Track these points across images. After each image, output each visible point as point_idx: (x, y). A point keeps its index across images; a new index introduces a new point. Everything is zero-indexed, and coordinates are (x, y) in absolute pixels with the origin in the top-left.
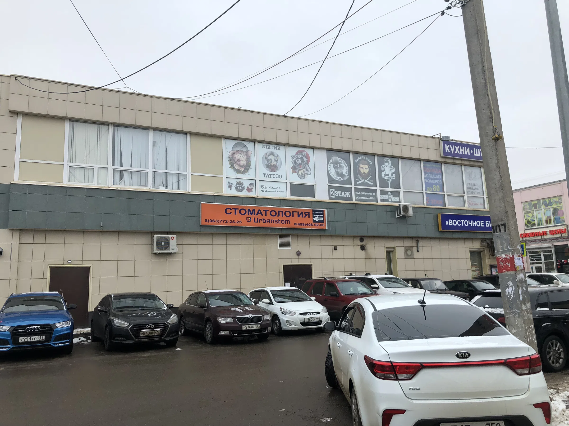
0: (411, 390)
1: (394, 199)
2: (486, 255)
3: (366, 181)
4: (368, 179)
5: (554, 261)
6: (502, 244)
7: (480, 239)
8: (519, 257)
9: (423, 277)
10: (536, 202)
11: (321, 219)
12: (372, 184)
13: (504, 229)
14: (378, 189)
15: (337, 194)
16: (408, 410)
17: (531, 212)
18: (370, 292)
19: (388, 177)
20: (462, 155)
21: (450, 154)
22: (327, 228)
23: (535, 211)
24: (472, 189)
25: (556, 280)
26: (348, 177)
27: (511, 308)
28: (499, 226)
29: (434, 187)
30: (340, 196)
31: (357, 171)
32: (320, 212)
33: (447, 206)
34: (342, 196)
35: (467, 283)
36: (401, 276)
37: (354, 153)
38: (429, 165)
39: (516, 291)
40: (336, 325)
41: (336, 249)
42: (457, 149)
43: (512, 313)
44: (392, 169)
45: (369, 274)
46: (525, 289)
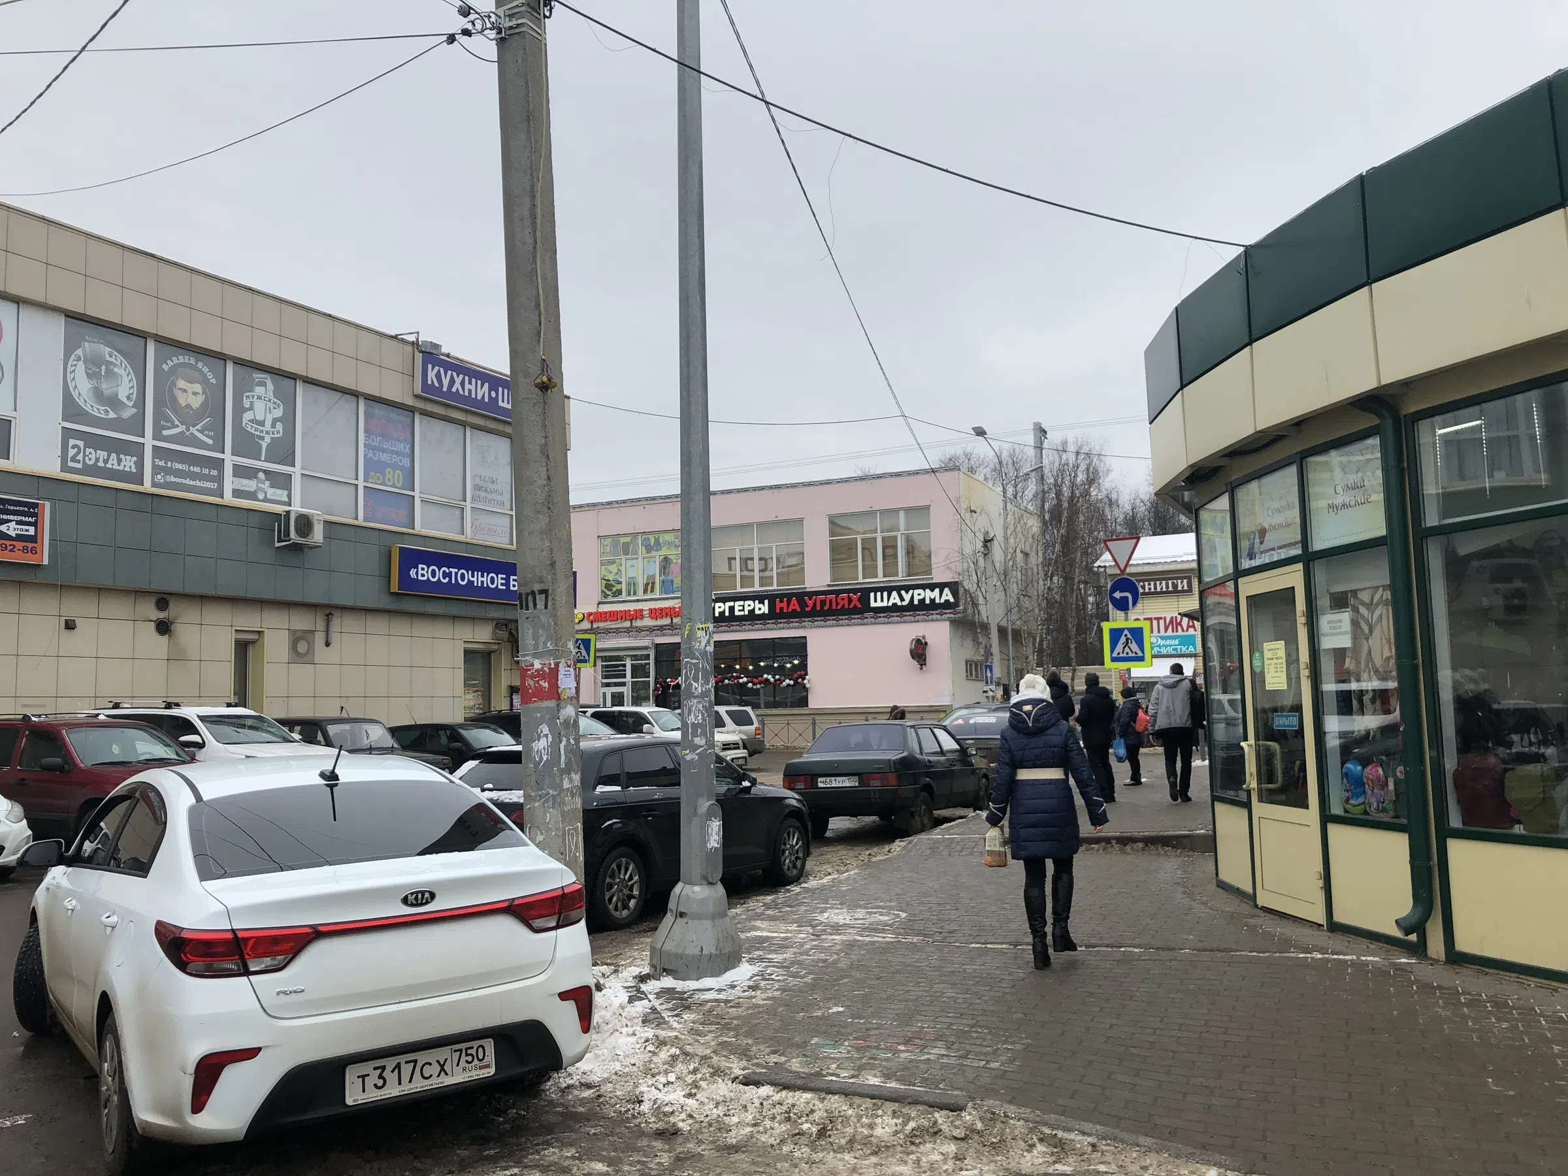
0: (281, 995)
1: (272, 493)
2: (505, 660)
3: (193, 430)
4: (199, 427)
5: (652, 679)
6: (536, 637)
7: (492, 619)
8: (568, 669)
9: (336, 714)
10: (627, 539)
11: (27, 530)
12: (210, 442)
13: (544, 603)
14: (229, 459)
15: (93, 457)
16: (267, 1047)
17: (615, 562)
18: (176, 757)
19: (262, 428)
20: (468, 400)
21: (438, 391)
22: (46, 562)
23: (623, 560)
24: (486, 490)
25: (649, 722)
26: (134, 411)
27: (539, 784)
28: (533, 593)
29: (389, 473)
30: (101, 464)
31: (165, 399)
32: (26, 509)
33: (419, 529)
34: (109, 466)
35: (448, 732)
36: (273, 711)
37: (161, 340)
38: (379, 411)
39: (554, 748)
40: (63, 850)
41: (74, 629)
42: (458, 380)
43: (541, 797)
44: (274, 408)
45: (177, 705)
46: (572, 742)
